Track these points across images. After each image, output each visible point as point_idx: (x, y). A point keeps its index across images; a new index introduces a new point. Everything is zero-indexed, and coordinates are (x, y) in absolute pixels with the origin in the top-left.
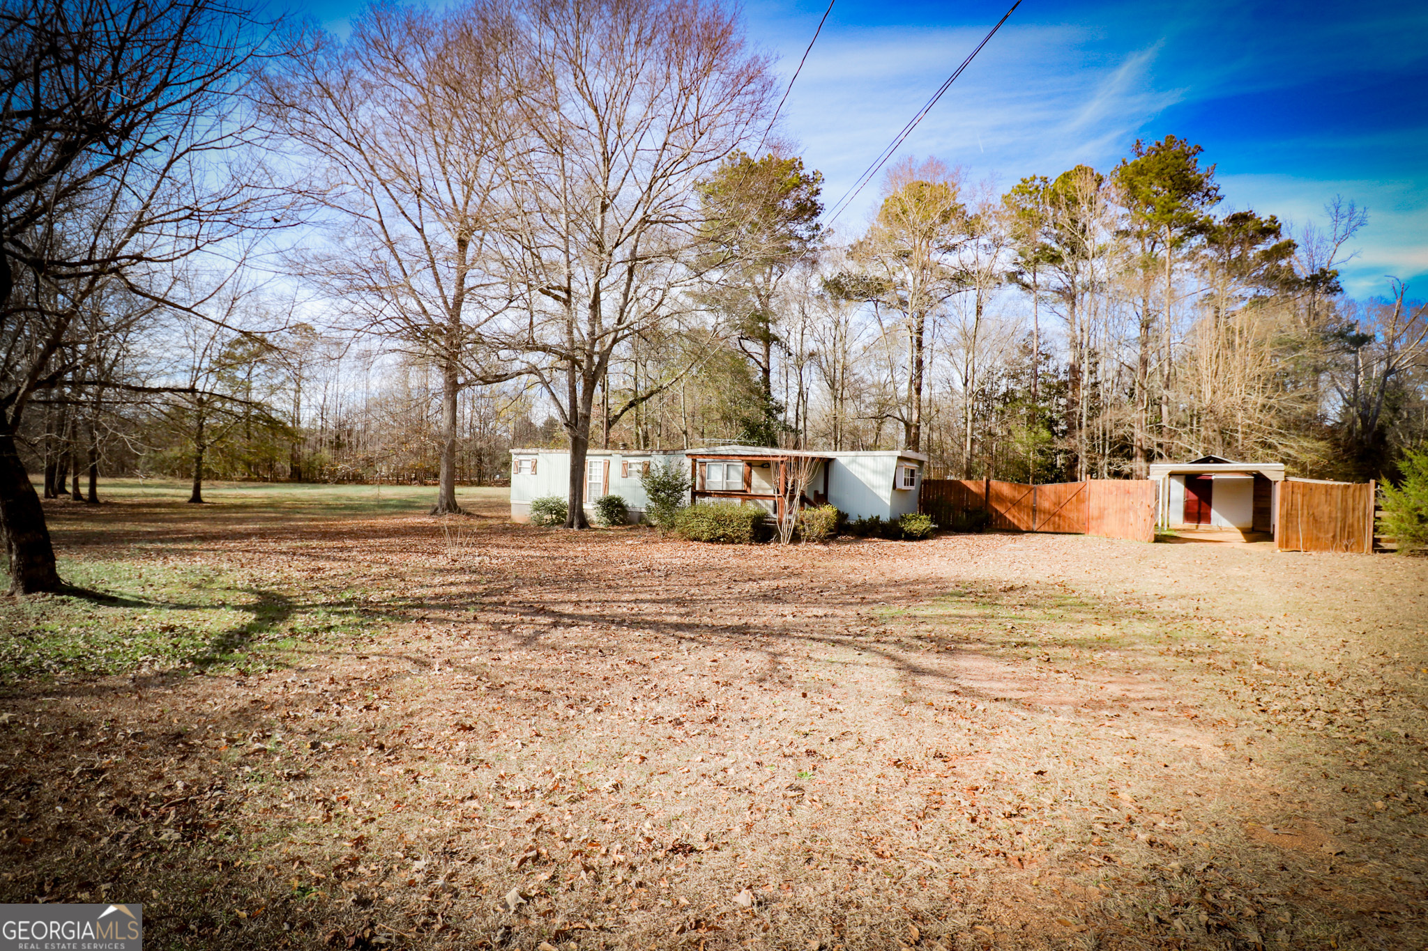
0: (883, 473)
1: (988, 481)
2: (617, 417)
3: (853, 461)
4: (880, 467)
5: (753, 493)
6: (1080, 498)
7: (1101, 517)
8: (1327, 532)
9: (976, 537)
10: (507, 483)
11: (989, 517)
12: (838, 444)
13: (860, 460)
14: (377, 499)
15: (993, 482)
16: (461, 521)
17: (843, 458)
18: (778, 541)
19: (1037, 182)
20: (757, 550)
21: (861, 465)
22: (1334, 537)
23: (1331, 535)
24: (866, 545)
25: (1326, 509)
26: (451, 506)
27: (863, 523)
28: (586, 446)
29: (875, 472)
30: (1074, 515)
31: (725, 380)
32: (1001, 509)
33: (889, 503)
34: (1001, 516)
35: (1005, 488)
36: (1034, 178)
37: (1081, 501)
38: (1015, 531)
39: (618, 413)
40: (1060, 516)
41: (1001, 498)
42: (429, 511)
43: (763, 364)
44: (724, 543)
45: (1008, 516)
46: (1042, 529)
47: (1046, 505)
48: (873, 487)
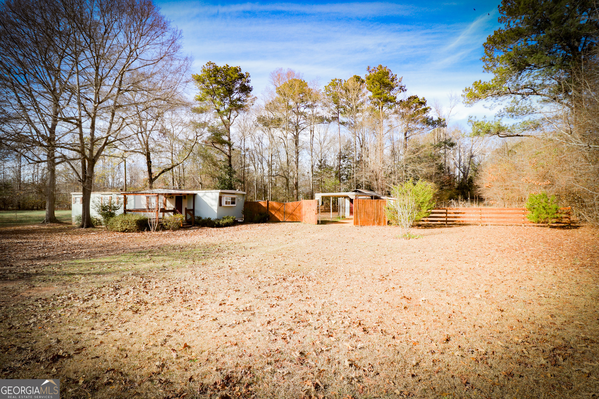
0: (215, 200)
1: (268, 201)
3: (205, 195)
4: (214, 197)
6: (300, 207)
7: (305, 215)
8: (371, 218)
9: (262, 225)
11: (268, 217)
12: (195, 187)
13: (207, 194)
15: (270, 202)
17: (200, 193)
18: (149, 230)
19: (337, 81)
20: (137, 235)
21: (207, 196)
22: (374, 220)
23: (372, 219)
24: (192, 231)
25: (370, 209)
26: (52, 219)
28: (91, 191)
29: (213, 199)
30: (298, 214)
31: (200, 160)
32: (273, 213)
33: (216, 212)
34: (273, 215)
35: (274, 204)
36: (336, 80)
37: (300, 209)
38: (278, 221)
39: (157, 175)
40: (293, 215)
41: (273, 208)
42: (41, 222)
43: (228, 154)
44: (127, 232)
45: (276, 215)
46: (287, 221)
47: (289, 211)
48: (212, 205)
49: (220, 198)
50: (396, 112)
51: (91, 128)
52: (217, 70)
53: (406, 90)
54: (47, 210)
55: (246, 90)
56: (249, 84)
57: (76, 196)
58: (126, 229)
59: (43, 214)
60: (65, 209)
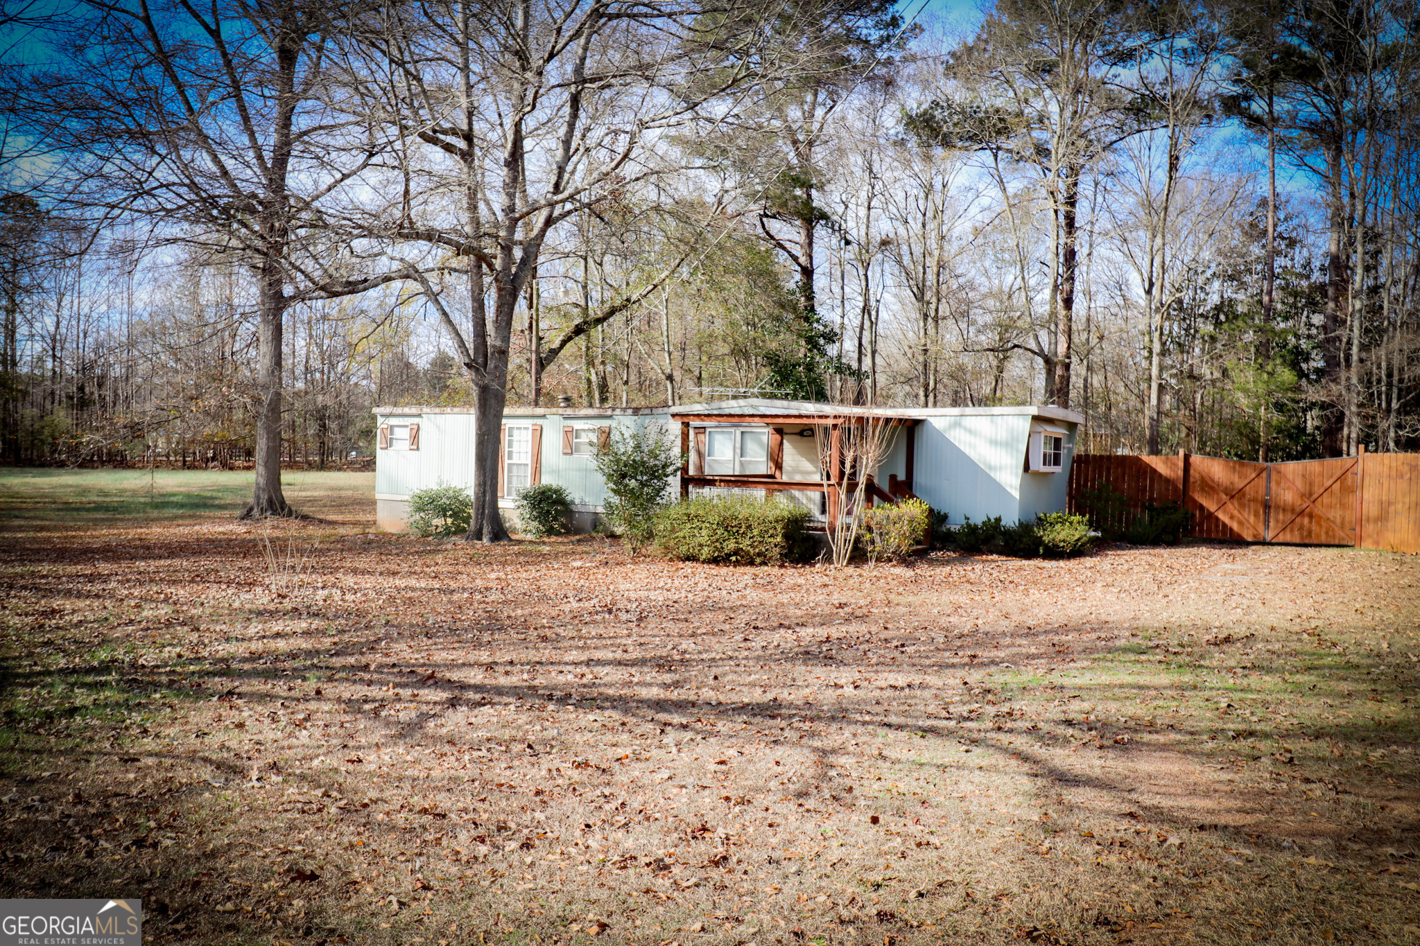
0: (1008, 445)
1: (1187, 458)
2: (554, 352)
3: (957, 425)
4: (1002, 435)
5: (785, 479)
9: (1165, 552)
10: (369, 465)
11: (1188, 518)
12: (930, 395)
13: (967, 422)
14: (149, 492)
15: (1196, 459)
16: (291, 529)
17: (939, 418)
18: (828, 559)
20: (792, 575)
21: (970, 431)
24: (978, 567)
26: (276, 505)
27: (972, 530)
28: (501, 402)
29: (994, 442)
31: (737, 287)
32: (1210, 505)
33: (1016, 494)
34: (1210, 516)
35: (1216, 469)
37: (1348, 490)
38: (1233, 541)
40: (1311, 516)
41: (1209, 486)
42: (238, 513)
43: (803, 260)
44: (737, 564)
45: (1222, 516)
46: (1281, 538)
47: (1288, 496)
48: (990, 467)
54: (261, 469)
57: (393, 421)
59: (245, 482)
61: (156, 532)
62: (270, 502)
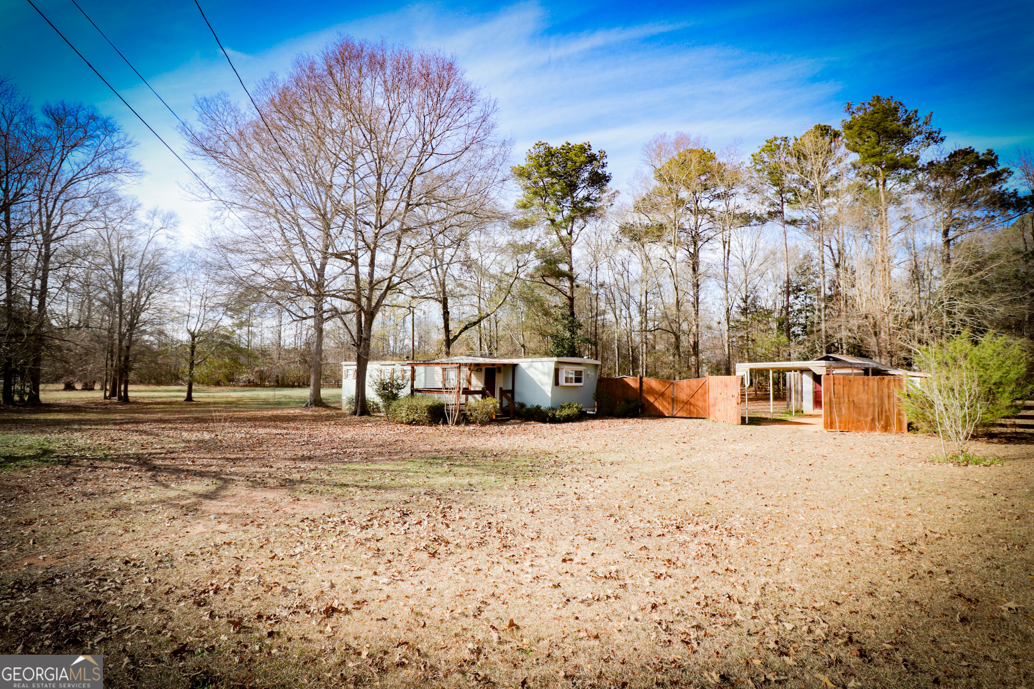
0: (548, 374)
1: (641, 378)
2: (456, 337)
3: (531, 366)
4: (546, 370)
6: (704, 389)
7: (714, 405)
8: (866, 416)
9: (631, 421)
11: (642, 406)
12: (514, 353)
13: (535, 364)
15: (645, 379)
16: (324, 412)
17: (524, 363)
18: (445, 422)
19: (778, 142)
20: (429, 430)
21: (535, 369)
22: (873, 420)
23: (869, 418)
24: (511, 427)
25: (864, 397)
26: (317, 401)
27: (529, 410)
28: (366, 361)
29: (544, 373)
30: (700, 404)
31: (522, 306)
32: (651, 399)
33: (550, 395)
34: (652, 404)
35: (653, 383)
36: (776, 139)
37: (706, 393)
38: (660, 415)
39: (457, 333)
40: (691, 404)
41: (651, 391)
42: (303, 405)
43: (568, 294)
45: (656, 404)
46: (678, 415)
47: (683, 396)
48: (543, 384)
49: (557, 371)
50: (919, 188)
51: (370, 265)
52: (551, 153)
53: (942, 140)
54: (312, 387)
55: (599, 180)
56: (605, 169)
57: (348, 368)
58: (414, 420)
59: (305, 393)
60: (333, 387)
61: (259, 414)
62: (315, 401)
